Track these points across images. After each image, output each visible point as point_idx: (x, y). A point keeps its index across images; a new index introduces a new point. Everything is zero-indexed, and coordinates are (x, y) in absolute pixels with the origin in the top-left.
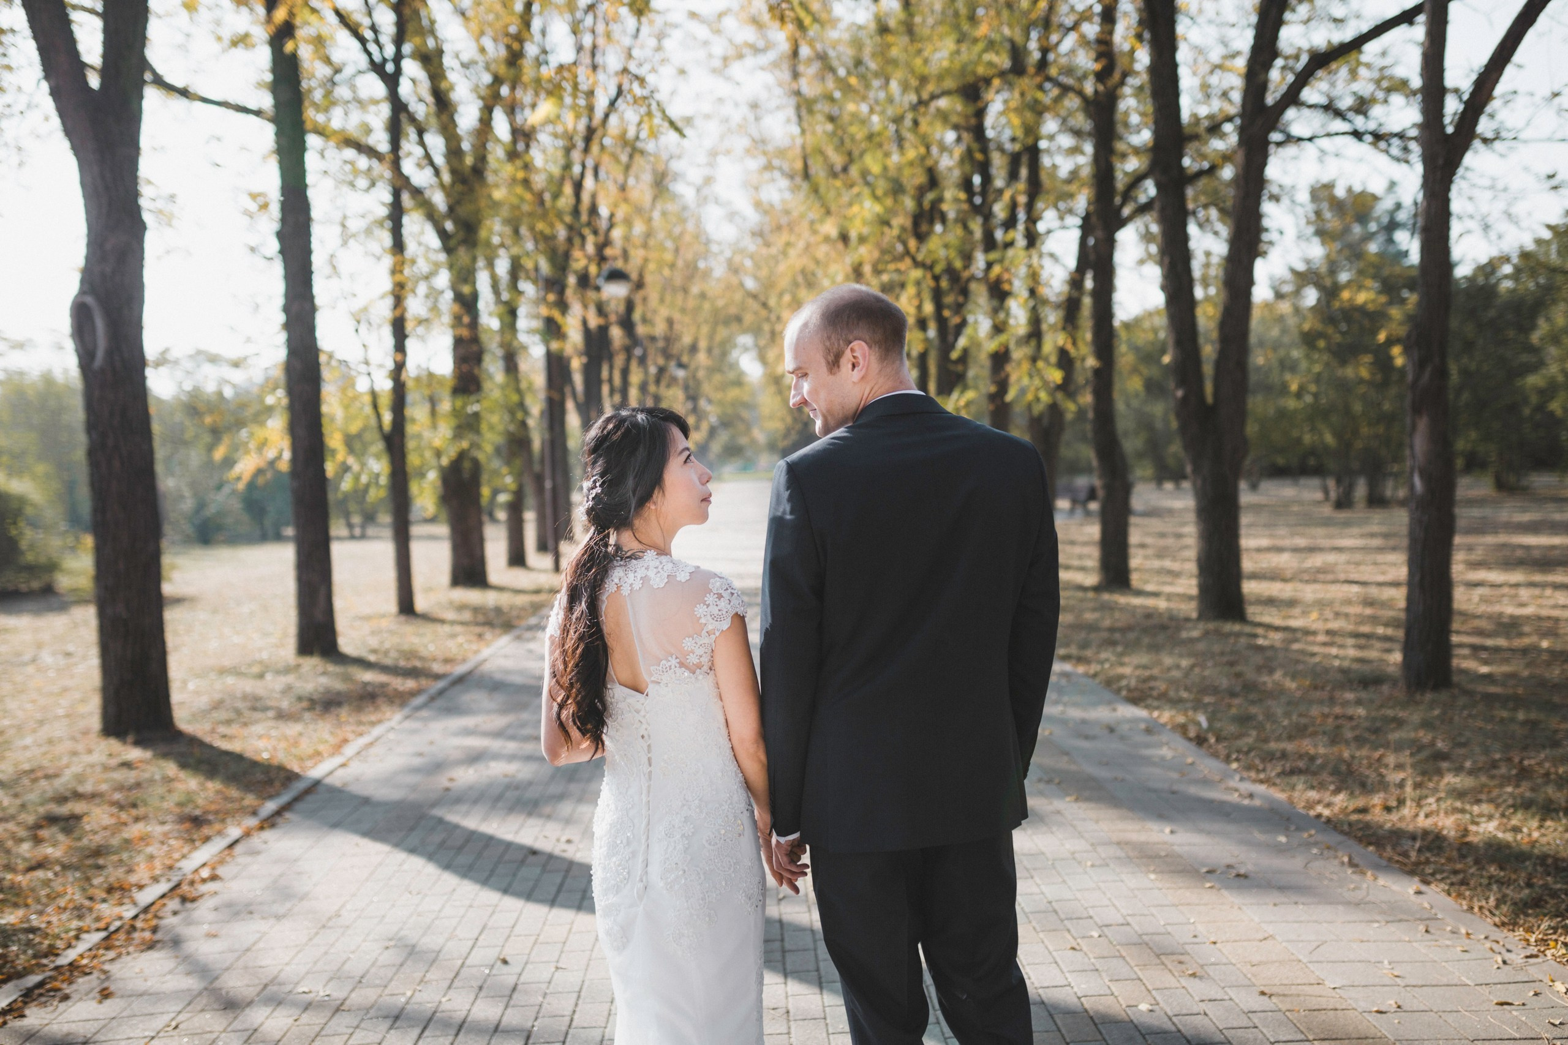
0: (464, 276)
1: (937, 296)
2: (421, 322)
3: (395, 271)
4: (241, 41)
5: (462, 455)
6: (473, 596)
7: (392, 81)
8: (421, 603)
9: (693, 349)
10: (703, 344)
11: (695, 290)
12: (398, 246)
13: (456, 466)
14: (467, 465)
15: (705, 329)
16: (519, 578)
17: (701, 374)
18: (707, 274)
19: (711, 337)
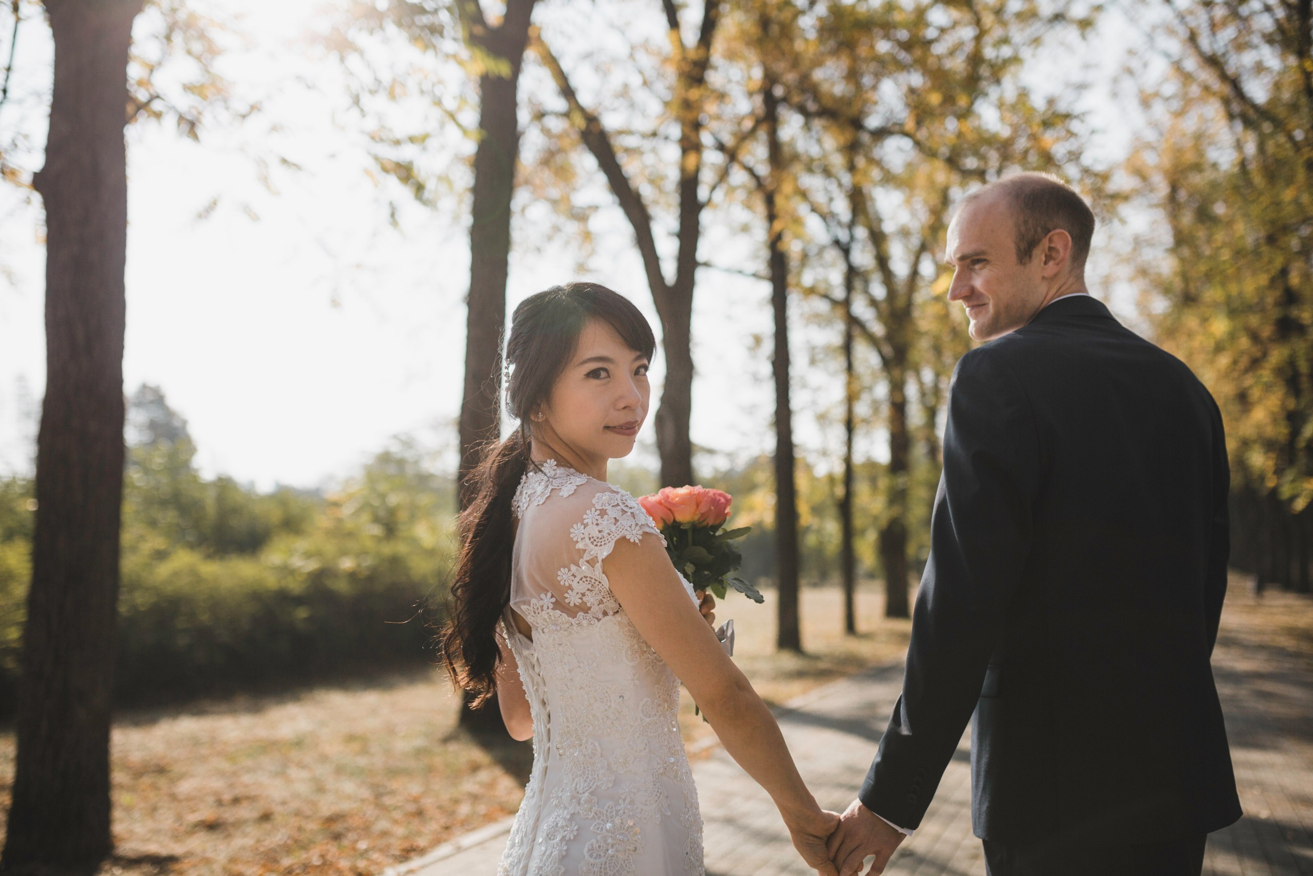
0: (897, 387)
2: (866, 421)
3: (849, 384)
4: (745, 229)
5: (895, 520)
6: (899, 625)
7: (845, 251)
12: (850, 368)
13: (890, 528)
14: (898, 528)
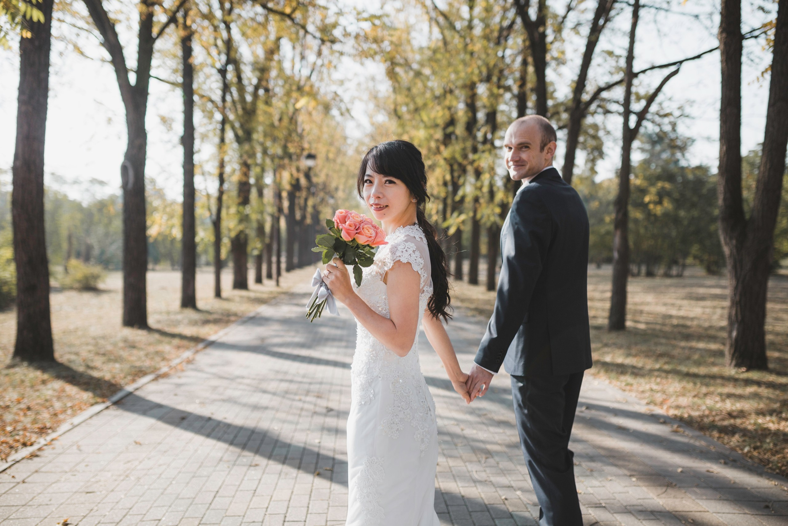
1: (452, 171)
5: (241, 232)
6: (243, 293)
7: (224, 75)
8: (224, 294)
9: (337, 189)
10: (341, 187)
11: (339, 160)
13: (238, 237)
14: (242, 236)
15: (343, 180)
16: (258, 287)
17: (340, 202)
18: (345, 154)
19: (345, 183)
